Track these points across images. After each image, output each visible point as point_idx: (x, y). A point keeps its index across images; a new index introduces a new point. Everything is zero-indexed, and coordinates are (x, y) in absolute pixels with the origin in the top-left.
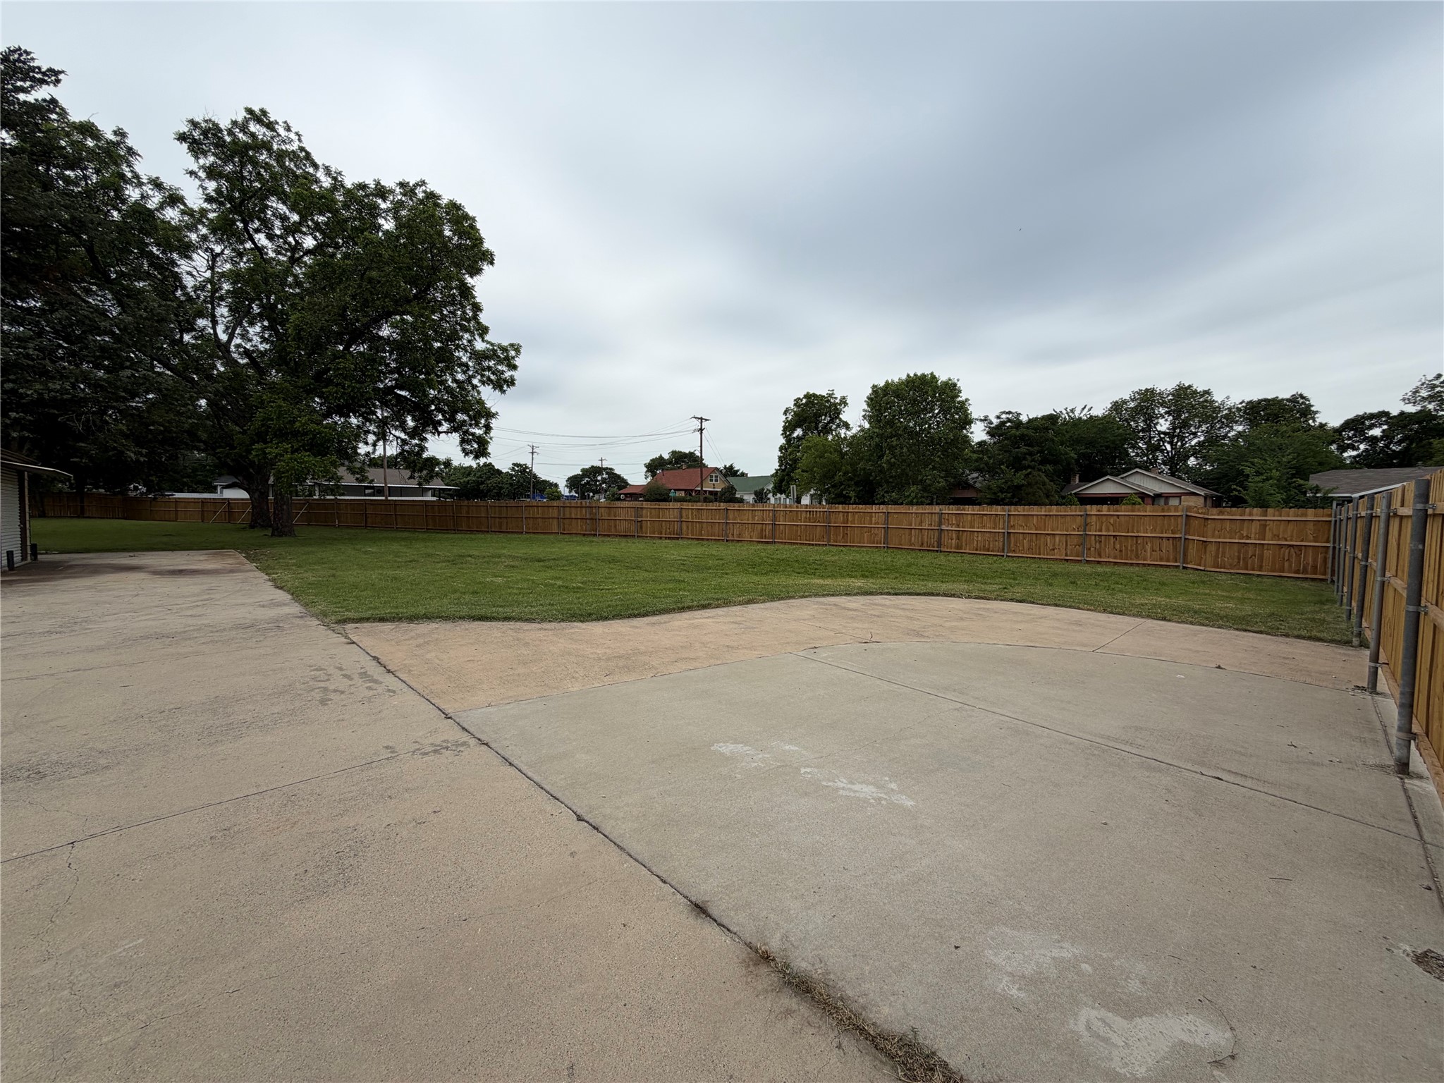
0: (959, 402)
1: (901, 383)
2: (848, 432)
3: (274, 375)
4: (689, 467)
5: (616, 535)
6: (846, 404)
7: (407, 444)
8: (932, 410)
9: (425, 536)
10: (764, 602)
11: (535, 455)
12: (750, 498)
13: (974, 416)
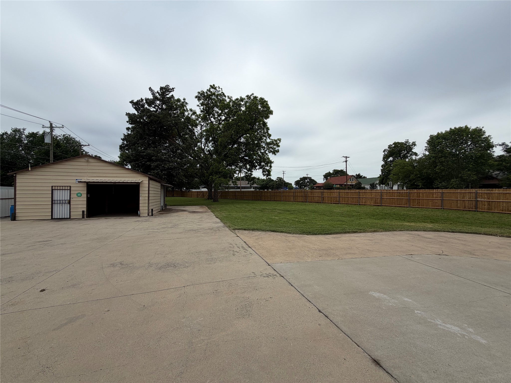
0: (484, 138)
1: (446, 132)
2: (417, 157)
3: (214, 156)
4: (341, 176)
5: (314, 202)
6: (415, 145)
7: (247, 173)
8: (466, 143)
9: (252, 202)
10: (382, 232)
11: (284, 174)
12: (368, 187)
13: (495, 143)
